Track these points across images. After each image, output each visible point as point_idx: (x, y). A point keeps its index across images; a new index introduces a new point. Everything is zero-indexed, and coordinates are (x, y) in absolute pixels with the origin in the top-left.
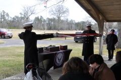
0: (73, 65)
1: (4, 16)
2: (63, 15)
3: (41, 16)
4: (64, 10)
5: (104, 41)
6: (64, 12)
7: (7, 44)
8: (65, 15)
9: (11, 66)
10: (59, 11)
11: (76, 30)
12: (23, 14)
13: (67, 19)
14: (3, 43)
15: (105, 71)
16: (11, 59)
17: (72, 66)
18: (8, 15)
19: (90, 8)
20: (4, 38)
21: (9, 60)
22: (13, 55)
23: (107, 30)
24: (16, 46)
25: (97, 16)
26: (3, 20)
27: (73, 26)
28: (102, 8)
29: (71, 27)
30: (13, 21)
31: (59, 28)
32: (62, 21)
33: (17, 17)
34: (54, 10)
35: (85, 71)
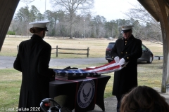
2: (80, 6)
3: (33, 7)
11: (106, 37)
13: (89, 15)
27: (102, 29)
29: (97, 31)
31: (73, 32)
32: (79, 18)
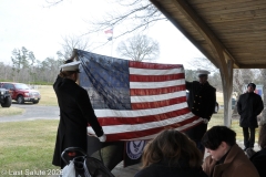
0: (165, 148)
1: (24, 57)
2: (146, 57)
4: (150, 45)
5: (235, 112)
6: (149, 50)
7: (27, 116)
8: (152, 55)
9: (33, 160)
10: (138, 47)
12: (64, 53)
14: (20, 113)
15: (237, 164)
16: (33, 144)
17: (163, 150)
18: (32, 56)
19: (203, 37)
20: (23, 103)
21: (30, 148)
22: (39, 138)
23: (241, 86)
24: (46, 118)
25: (217, 55)
26: (21, 66)
28: (229, 37)
30: (43, 69)
33: (51, 61)
34: (128, 45)
35: (192, 163)
